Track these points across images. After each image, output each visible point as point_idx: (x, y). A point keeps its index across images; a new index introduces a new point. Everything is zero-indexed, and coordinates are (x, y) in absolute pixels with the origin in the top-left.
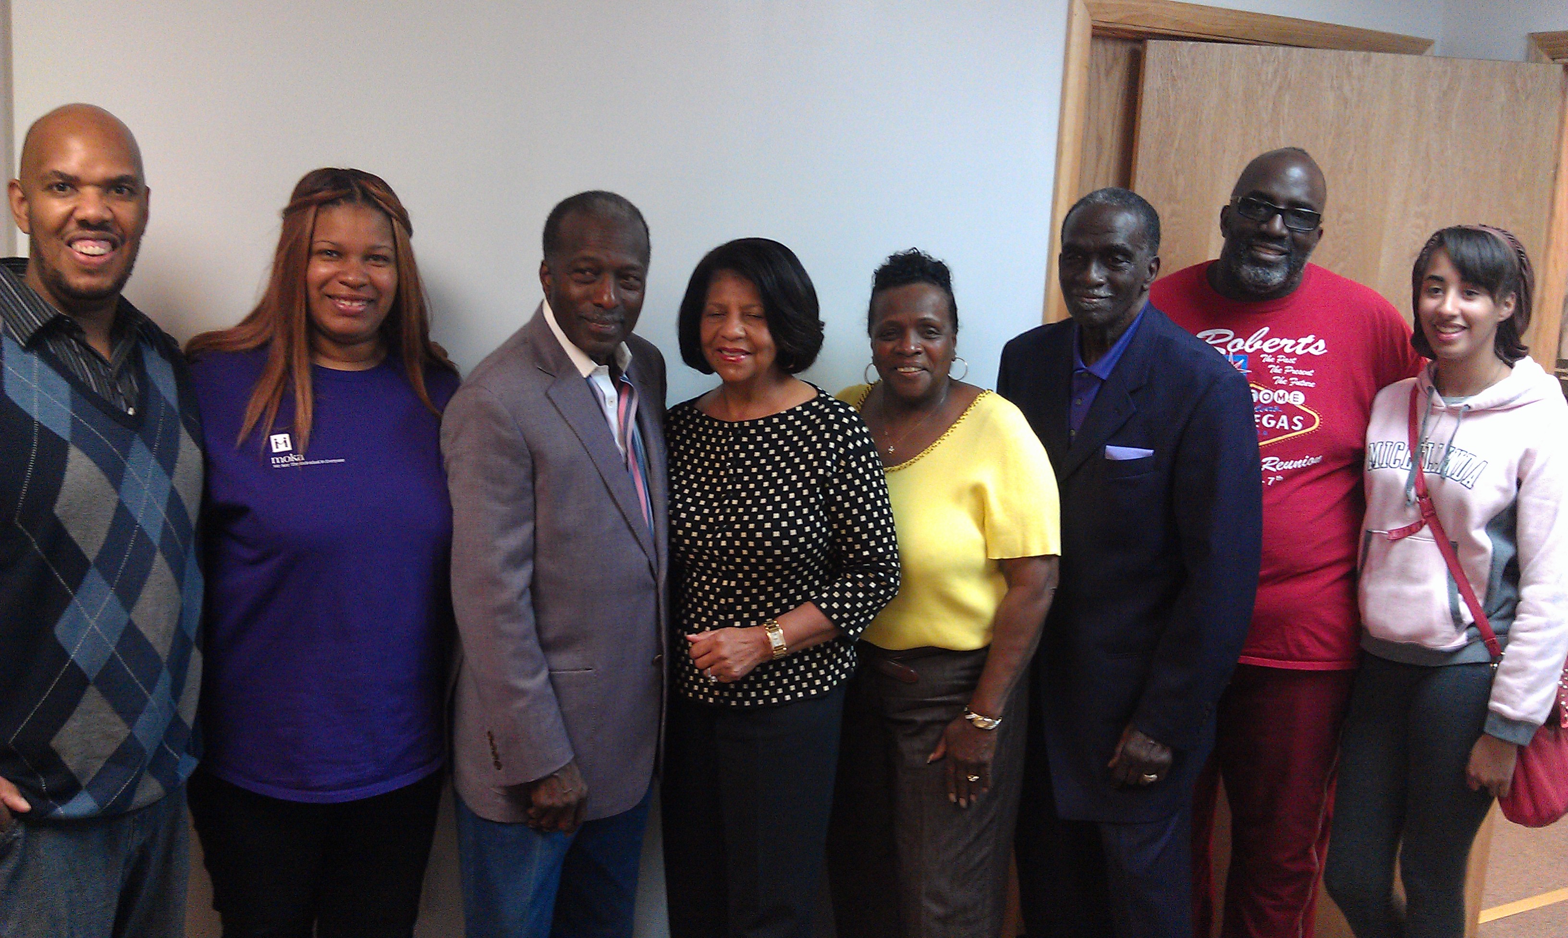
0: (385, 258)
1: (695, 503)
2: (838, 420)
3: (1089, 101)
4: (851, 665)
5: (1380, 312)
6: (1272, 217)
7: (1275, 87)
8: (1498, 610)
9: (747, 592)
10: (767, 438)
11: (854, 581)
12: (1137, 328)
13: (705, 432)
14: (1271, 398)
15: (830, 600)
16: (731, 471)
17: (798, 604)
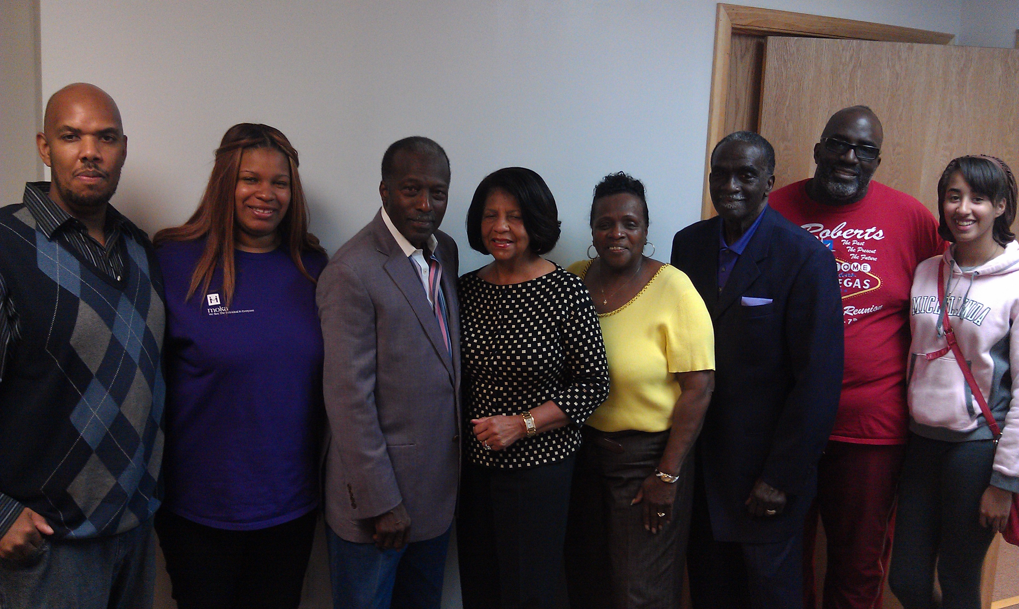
0: (284, 184)
1: (477, 337)
2: (570, 285)
3: (730, 76)
4: (578, 442)
5: (918, 212)
6: (848, 151)
7: (851, 66)
8: (998, 405)
9: (510, 394)
10: (524, 296)
11: (581, 388)
12: (761, 222)
13: (483, 292)
14: (849, 268)
15: (565, 400)
16: (500, 317)
17: (543, 402)
